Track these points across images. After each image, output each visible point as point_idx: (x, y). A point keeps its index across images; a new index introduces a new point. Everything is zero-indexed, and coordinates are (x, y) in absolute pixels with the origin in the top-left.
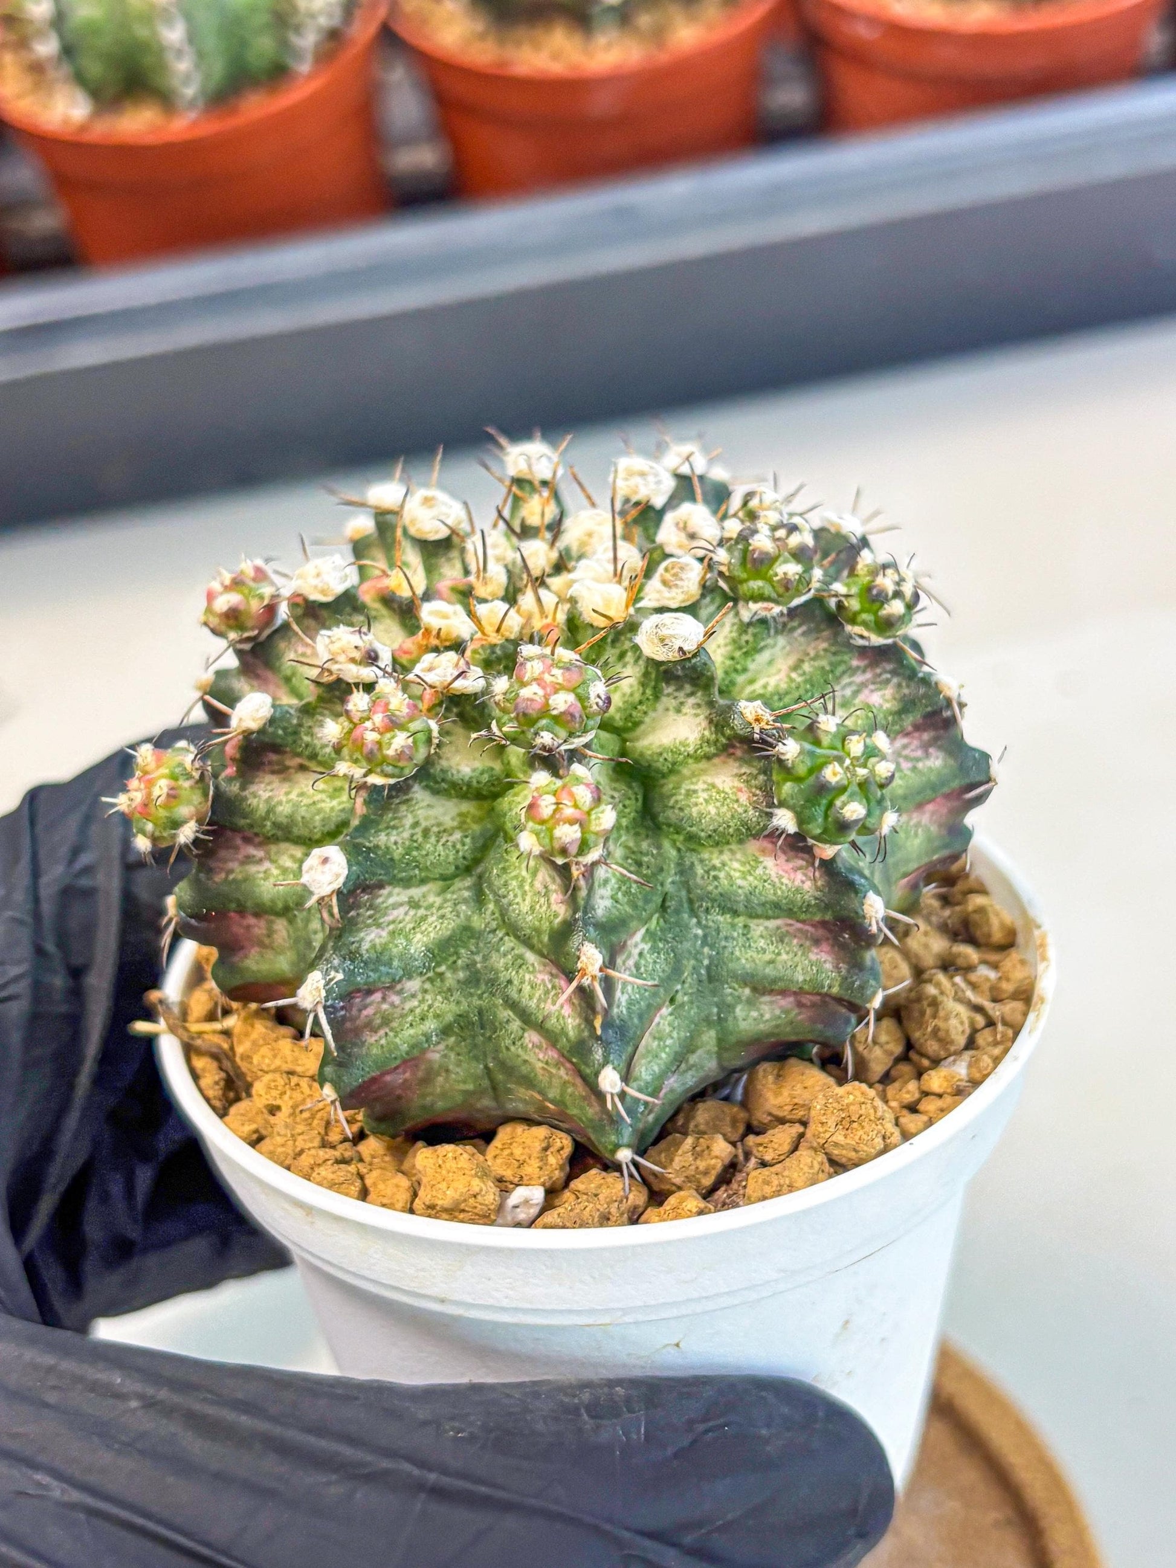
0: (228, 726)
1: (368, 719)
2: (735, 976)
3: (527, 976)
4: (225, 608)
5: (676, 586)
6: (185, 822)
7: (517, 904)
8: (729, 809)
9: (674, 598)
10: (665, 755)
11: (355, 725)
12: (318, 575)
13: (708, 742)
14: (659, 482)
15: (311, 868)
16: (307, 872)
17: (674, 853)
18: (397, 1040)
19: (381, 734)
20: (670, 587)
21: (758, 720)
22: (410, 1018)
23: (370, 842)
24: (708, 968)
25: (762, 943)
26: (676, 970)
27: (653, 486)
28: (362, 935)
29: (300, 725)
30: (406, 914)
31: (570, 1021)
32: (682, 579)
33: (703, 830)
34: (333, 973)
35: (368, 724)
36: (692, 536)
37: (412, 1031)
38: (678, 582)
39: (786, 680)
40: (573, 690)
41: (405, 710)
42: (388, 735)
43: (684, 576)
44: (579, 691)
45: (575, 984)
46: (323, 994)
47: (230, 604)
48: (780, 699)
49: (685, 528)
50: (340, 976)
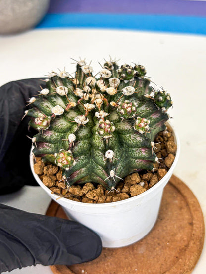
7: (130, 143)
35: (107, 128)
50: (115, 169)
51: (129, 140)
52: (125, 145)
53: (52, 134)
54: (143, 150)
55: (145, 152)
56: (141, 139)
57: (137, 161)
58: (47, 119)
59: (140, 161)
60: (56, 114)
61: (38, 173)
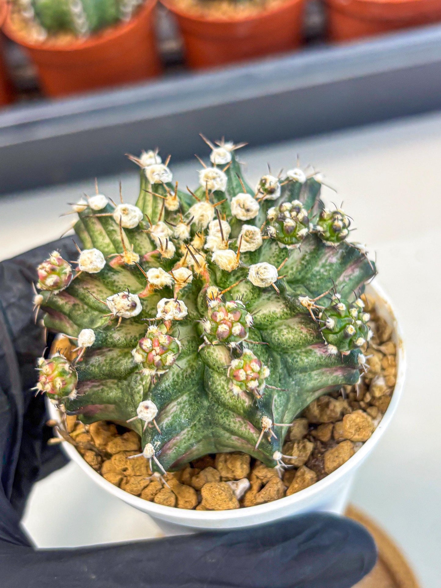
0: (78, 346)
1: (153, 350)
2: (308, 391)
3: (232, 420)
4: (52, 284)
5: (253, 242)
6: (71, 391)
7: (223, 395)
8: (298, 336)
9: (253, 247)
10: (267, 318)
11: (148, 353)
12: (91, 263)
13: (287, 314)
14: (221, 180)
15: (141, 411)
16: (140, 412)
17: (279, 357)
18: (180, 450)
19: (160, 356)
20: (250, 243)
21: (309, 305)
22: (184, 441)
23: (159, 390)
24: (298, 393)
25: (316, 377)
26: (288, 400)
27: (220, 183)
28: (162, 423)
29: (107, 336)
30: (177, 408)
31: (254, 435)
32: (254, 239)
33: (289, 346)
34: (156, 443)
35: (154, 353)
36: (248, 210)
37: (185, 445)
38: (254, 241)
39: (300, 264)
40: (239, 321)
41: (167, 342)
42: (164, 356)
43: (255, 238)
44: (241, 321)
45: (262, 433)
46: (154, 451)
47: (54, 281)
48: (300, 274)
49: (244, 207)
50: (159, 443)
52: (210, 395)
58: (61, 273)
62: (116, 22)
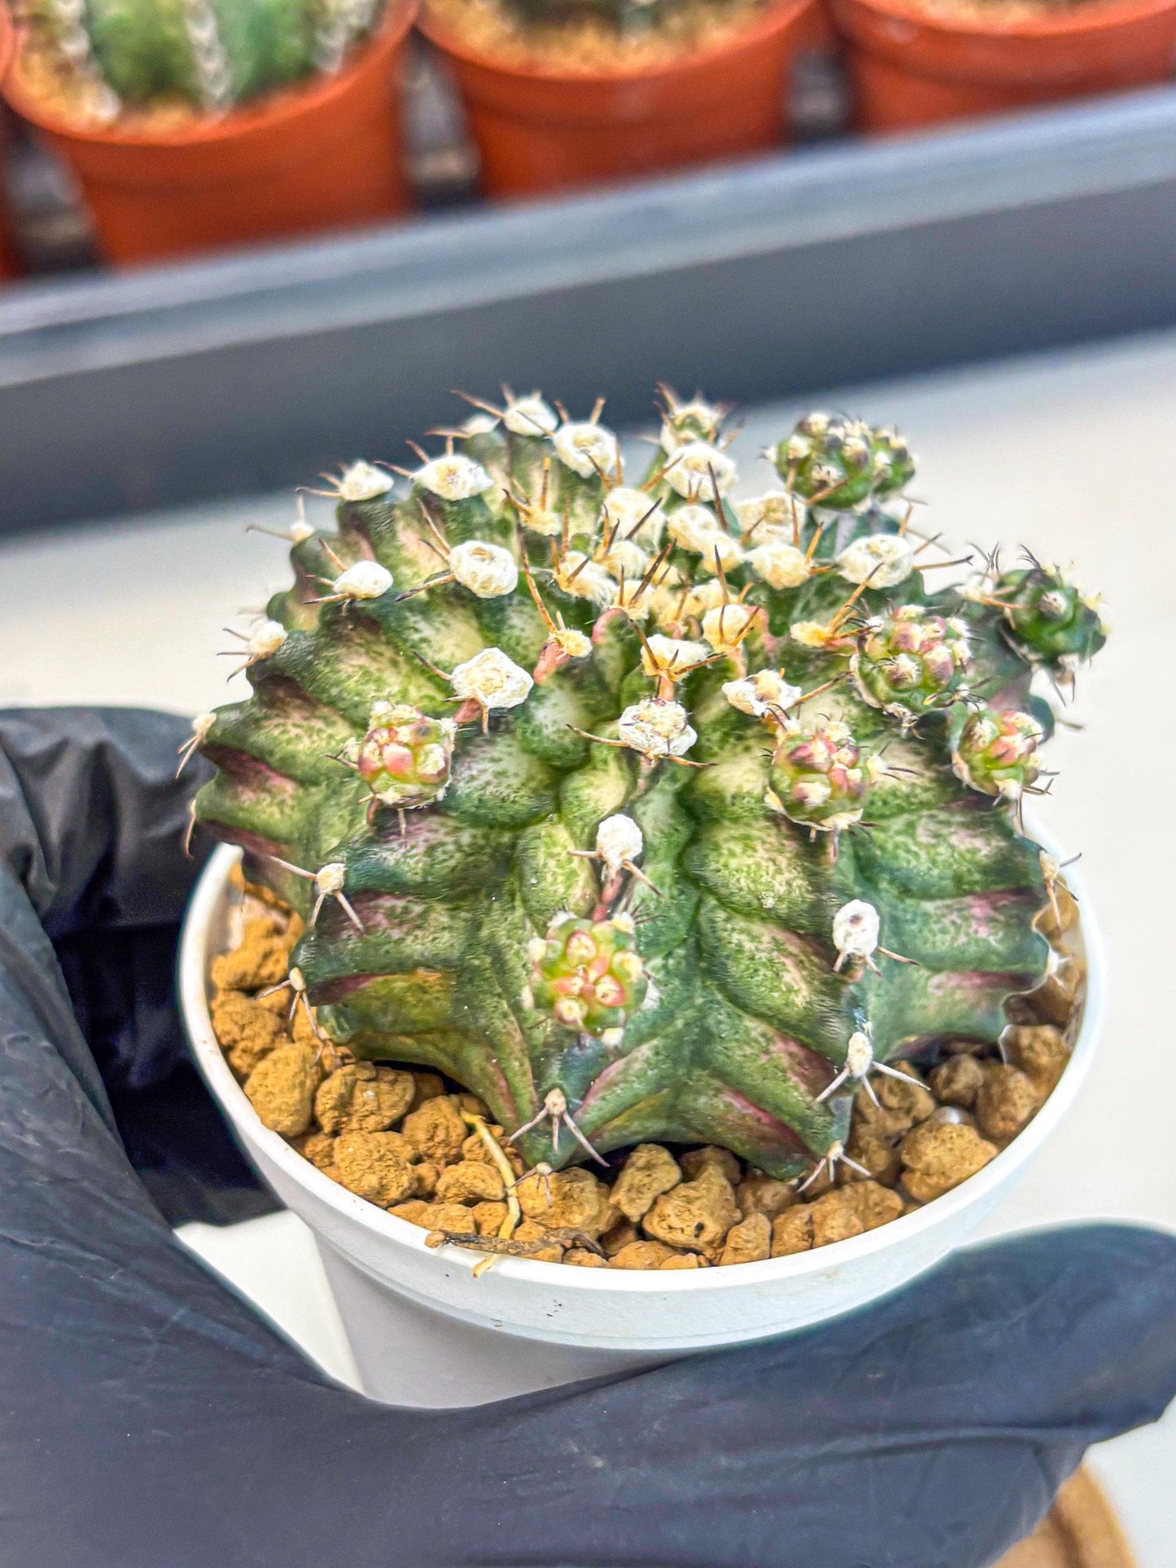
51: (908, 851)
52: (884, 885)
53: (440, 837)
54: (979, 909)
55: (990, 920)
56: (978, 843)
57: (937, 979)
58: (440, 737)
59: (953, 983)
60: (490, 702)
61: (287, 1122)
62: (306, 74)
